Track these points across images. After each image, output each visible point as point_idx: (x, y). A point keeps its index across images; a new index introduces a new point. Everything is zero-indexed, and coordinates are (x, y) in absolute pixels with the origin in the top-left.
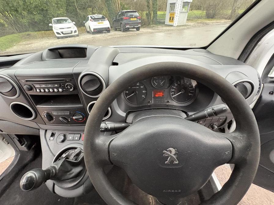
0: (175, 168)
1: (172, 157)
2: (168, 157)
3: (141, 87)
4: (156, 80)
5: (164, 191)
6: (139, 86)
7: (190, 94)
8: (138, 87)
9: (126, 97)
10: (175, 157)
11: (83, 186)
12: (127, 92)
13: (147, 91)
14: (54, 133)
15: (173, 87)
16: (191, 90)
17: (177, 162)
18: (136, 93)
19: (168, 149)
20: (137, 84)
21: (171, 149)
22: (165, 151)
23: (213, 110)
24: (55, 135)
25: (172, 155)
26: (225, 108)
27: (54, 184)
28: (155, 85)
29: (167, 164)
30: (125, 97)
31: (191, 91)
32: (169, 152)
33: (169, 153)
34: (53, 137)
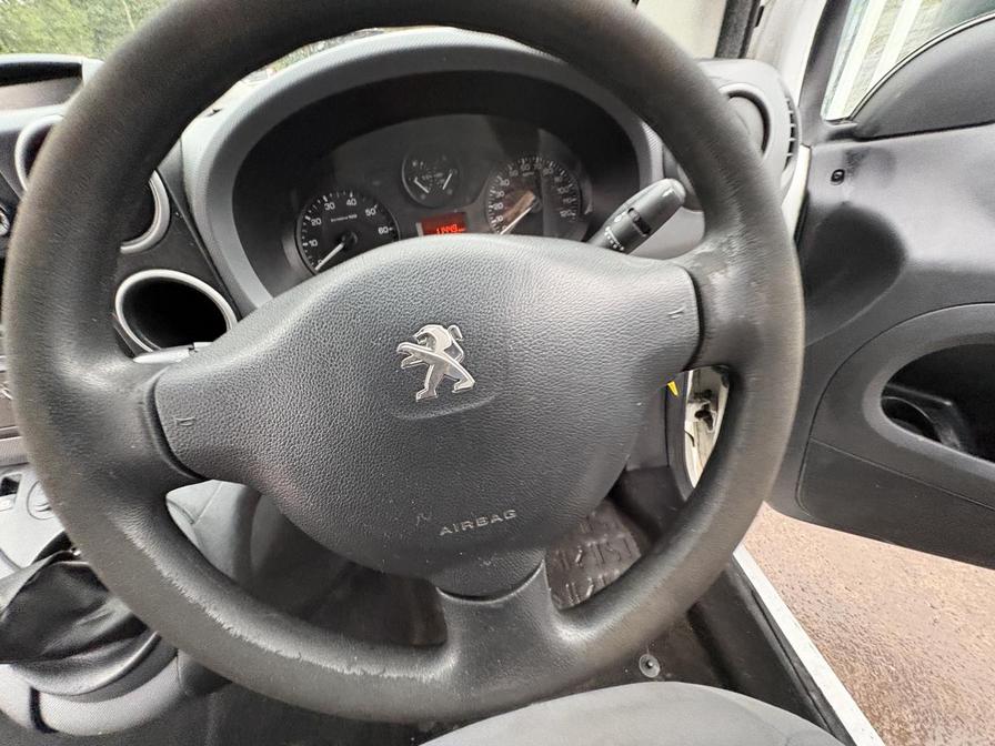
0: (466, 412)
1: (440, 364)
2: (423, 369)
3: (370, 212)
4: (420, 173)
5: (446, 531)
6: (359, 210)
7: (564, 214)
8: (355, 216)
9: (315, 266)
10: (455, 363)
11: (174, 663)
12: (314, 243)
13: (392, 225)
14: (15, 479)
15: (495, 195)
16: (565, 196)
17: (470, 382)
18: (353, 240)
19: (416, 335)
20: (349, 203)
21: (429, 329)
22: (407, 346)
23: (632, 213)
24: (21, 487)
25: (439, 352)
26: (670, 191)
27: (35, 694)
28: (423, 197)
29: (427, 403)
30: (310, 265)
31: (566, 200)
32: (424, 345)
33: (426, 350)
34: (12, 496)
